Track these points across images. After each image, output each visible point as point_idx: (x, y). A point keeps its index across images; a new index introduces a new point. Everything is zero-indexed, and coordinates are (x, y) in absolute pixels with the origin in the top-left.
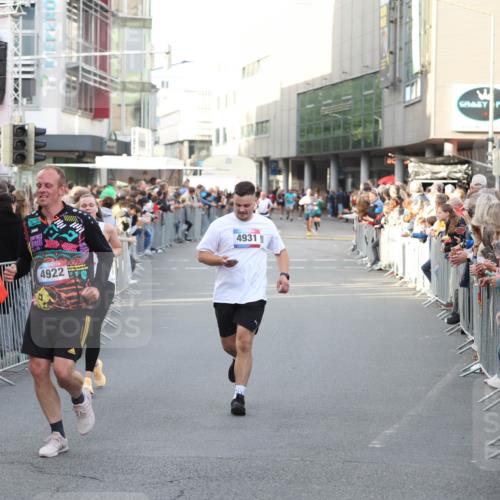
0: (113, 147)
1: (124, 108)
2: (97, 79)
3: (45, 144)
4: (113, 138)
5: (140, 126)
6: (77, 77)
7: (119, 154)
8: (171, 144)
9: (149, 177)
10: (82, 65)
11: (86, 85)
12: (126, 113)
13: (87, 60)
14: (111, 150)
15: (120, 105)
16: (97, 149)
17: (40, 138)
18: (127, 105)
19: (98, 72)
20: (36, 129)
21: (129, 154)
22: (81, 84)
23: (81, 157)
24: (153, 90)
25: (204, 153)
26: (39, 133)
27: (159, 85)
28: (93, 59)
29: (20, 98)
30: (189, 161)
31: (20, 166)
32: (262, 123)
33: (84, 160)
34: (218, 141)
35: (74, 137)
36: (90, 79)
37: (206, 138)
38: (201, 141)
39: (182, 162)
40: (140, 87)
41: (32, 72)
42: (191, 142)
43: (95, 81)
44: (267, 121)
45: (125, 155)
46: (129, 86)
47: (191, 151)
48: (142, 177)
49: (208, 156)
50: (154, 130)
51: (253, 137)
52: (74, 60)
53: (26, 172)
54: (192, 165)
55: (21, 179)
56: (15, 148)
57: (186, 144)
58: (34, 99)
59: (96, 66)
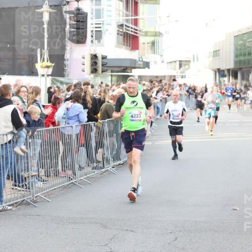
0: (141, 64)
1: (146, 44)
2: (133, 30)
3: (107, 63)
4: (141, 59)
5: (154, 53)
6: (123, 29)
7: (144, 68)
8: (170, 62)
9: (159, 80)
10: (125, 23)
11: (127, 33)
12: (147, 47)
13: (127, 21)
14: (140, 66)
15: (144, 43)
16: (133, 66)
17: (104, 60)
18: (148, 43)
19: (133, 27)
20: (102, 56)
21: (149, 68)
22: (124, 33)
23: (125, 70)
24: (161, 35)
25: (187, 67)
26: (104, 58)
27: (164, 33)
28: (130, 20)
29: (94, 40)
30: (179, 71)
31: (94, 74)
32: (216, 51)
33: (127, 71)
34: (194, 61)
35: (122, 59)
36: (129, 30)
37: (188, 60)
38: (186, 61)
39: (176, 71)
40: (154, 34)
41: (100, 27)
42: (180, 61)
43: (132, 31)
44: (219, 50)
45: (147, 68)
46: (149, 34)
47: (180, 66)
48: (156, 79)
49: (189, 68)
50: (162, 56)
51: (212, 58)
52: (121, 21)
53: (97, 78)
54: (181, 73)
55: (95, 81)
56: (92, 65)
57: (178, 63)
58: (101, 41)
59: (132, 24)
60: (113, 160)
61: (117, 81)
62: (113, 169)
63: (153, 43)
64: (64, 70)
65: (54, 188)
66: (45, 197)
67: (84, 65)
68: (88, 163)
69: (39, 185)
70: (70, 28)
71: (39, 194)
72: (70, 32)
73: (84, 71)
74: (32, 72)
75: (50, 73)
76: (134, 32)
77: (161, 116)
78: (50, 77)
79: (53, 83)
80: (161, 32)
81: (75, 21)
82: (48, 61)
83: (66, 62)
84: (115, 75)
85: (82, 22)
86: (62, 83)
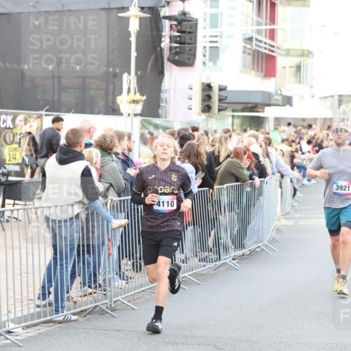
0: (279, 100)
1: (288, 69)
2: (267, 46)
3: (226, 97)
4: (279, 92)
5: (300, 83)
6: (252, 45)
7: (283, 105)
8: (324, 98)
9: (306, 124)
10: (255, 36)
11: (258, 51)
12: (290, 72)
13: (259, 32)
14: (277, 102)
15: (284, 67)
16: (267, 102)
17: (223, 93)
18: (290, 67)
19: (268, 41)
20: (219, 86)
21: (291, 105)
22: (254, 51)
23: (254, 108)
24: (311, 55)
26: (222, 89)
27: (315, 52)
28: (264, 32)
29: (207, 62)
30: (338, 111)
31: (207, 114)
33: (256, 110)
35: (249, 92)
36: (261, 47)
38: (349, 96)
39: (333, 111)
40: (301, 53)
41: (217, 42)
42: (340, 96)
43: (266, 48)
45: (288, 106)
46: (292, 53)
47: (340, 103)
48: (302, 123)
52: (250, 32)
53: (211, 119)
54: (341, 114)
55: (207, 124)
56: (203, 100)
57: (336, 98)
58: (219, 62)
59: (266, 37)
60: (233, 247)
62: (233, 261)
63: (299, 68)
64: (159, 106)
65: (142, 289)
66: (128, 302)
67: (191, 99)
68: (196, 252)
69: (120, 284)
70: (171, 42)
71: (119, 298)
72: (171, 48)
73: (191, 109)
74: (114, 110)
75: (139, 112)
76: (270, 50)
77: (309, 180)
78: (139, 118)
79: (143, 126)
80: (311, 50)
81: (178, 32)
82: (135, 93)
83: (163, 95)
84: (238, 116)
85: (189, 33)
86: (156, 127)
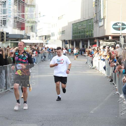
0: (26, 37)
1: (28, 27)
2: (22, 20)
3: (9, 36)
4: (26, 35)
5: (33, 32)
7: (27, 39)
8: (41, 36)
9: (35, 45)
10: (18, 16)
11: (19, 21)
12: (29, 29)
15: (27, 27)
16: (22, 38)
18: (29, 27)
19: (22, 18)
21: (30, 39)
22: (18, 21)
23: (17, 40)
25: (49, 39)
26: (7, 34)
27: (37, 22)
28: (21, 15)
29: (2, 25)
30: (45, 41)
31: (2, 42)
32: (63, 31)
33: (19, 40)
34: (52, 36)
35: (16, 35)
36: (20, 20)
37: (49, 35)
38: (48, 36)
39: (43, 41)
40: (33, 22)
41: (5, 18)
42: (45, 36)
43: (21, 21)
44: (64, 31)
46: (30, 22)
47: (45, 38)
48: (33, 45)
49: (50, 39)
50: (36, 33)
51: (61, 35)
52: (16, 15)
53: (4, 44)
54: (46, 42)
55: (2, 45)
56: (1, 37)
57: (44, 37)
58: (6, 25)
59: (21, 17)
60: (11, 85)
61: (14, 46)
84: (13, 43)
